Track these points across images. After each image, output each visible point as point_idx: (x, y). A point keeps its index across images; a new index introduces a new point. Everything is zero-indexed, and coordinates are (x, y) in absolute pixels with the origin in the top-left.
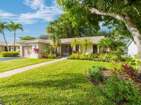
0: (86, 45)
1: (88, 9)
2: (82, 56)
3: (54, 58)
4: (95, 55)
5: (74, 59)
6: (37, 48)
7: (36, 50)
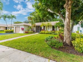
0: (48, 26)
1: (47, 10)
2: (46, 32)
3: (32, 33)
4: (53, 31)
5: (42, 33)
6: (23, 28)
7: (23, 29)
